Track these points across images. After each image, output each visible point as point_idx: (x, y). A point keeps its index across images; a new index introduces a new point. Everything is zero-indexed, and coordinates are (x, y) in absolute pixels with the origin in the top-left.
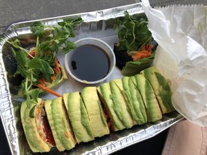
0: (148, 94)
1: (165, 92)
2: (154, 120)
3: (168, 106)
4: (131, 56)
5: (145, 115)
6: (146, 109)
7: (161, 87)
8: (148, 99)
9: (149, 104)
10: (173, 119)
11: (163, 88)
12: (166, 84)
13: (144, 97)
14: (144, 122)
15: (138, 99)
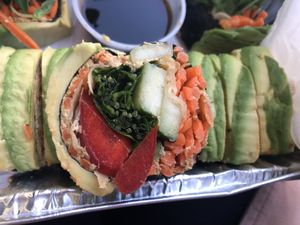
0: (241, 96)
1: (277, 106)
2: (239, 160)
3: (276, 138)
4: (217, 21)
5: (223, 142)
6: (228, 130)
7: (272, 91)
8: (239, 107)
9: (238, 118)
10: (281, 169)
11: (275, 96)
12: (284, 88)
13: (231, 101)
14: (215, 157)
15: (216, 101)
